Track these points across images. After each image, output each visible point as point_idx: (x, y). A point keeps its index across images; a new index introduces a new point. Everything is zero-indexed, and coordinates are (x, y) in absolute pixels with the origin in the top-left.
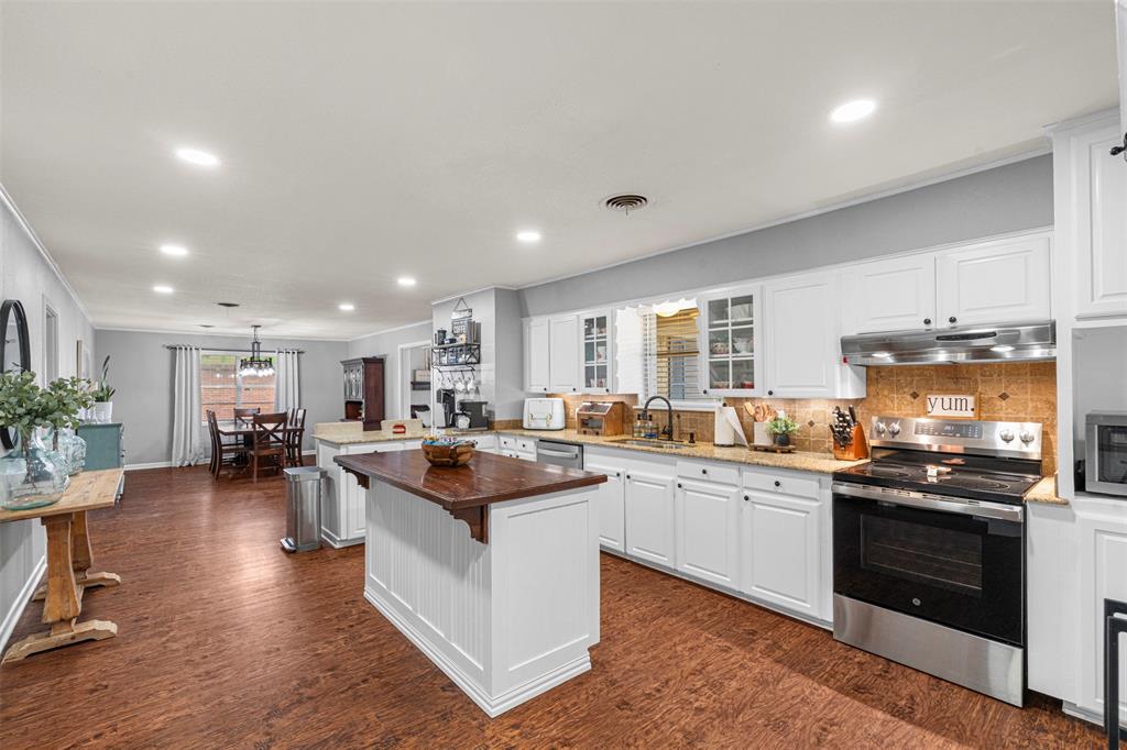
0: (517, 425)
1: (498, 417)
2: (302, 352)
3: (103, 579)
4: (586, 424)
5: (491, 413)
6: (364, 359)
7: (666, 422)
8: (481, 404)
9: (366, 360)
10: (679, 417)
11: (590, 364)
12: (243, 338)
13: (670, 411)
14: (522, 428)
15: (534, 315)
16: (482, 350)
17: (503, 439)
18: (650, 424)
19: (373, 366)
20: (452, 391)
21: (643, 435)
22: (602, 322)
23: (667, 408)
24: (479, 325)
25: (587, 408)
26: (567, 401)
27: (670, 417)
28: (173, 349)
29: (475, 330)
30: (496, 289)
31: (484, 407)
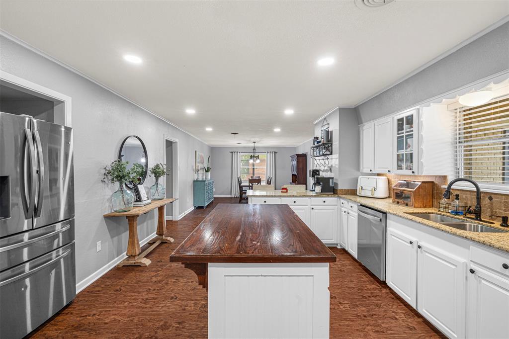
0: (353, 192)
1: (340, 187)
2: (276, 153)
3: (167, 240)
4: (399, 196)
5: (336, 184)
6: (297, 155)
7: (475, 202)
8: (329, 179)
9: (298, 155)
10: (491, 199)
11: (401, 152)
12: (249, 148)
13: (478, 192)
14: (356, 195)
15: (365, 122)
16: (333, 146)
17: (342, 201)
18: (457, 202)
19: (301, 158)
20: (318, 171)
21: (450, 211)
22: (410, 120)
23: (475, 189)
24: (332, 132)
25: (401, 185)
26: (390, 179)
27: (479, 199)
28: (232, 153)
29: (329, 135)
30: (340, 109)
31: (331, 180)
